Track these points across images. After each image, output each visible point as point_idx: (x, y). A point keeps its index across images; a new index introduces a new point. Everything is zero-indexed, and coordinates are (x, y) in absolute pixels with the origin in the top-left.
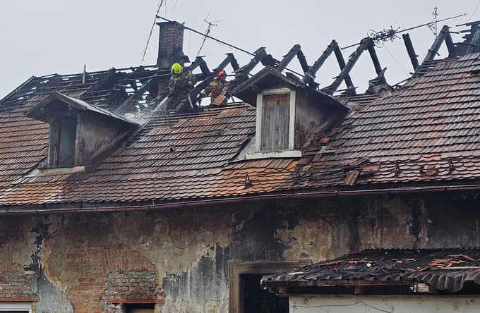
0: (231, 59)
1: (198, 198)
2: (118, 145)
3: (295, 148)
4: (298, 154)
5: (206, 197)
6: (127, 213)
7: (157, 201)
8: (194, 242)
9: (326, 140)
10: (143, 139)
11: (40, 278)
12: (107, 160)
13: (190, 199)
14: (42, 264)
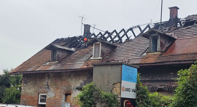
0: (100, 33)
1: (77, 69)
2: (67, 56)
3: (101, 57)
4: (101, 58)
5: (79, 69)
6: (66, 72)
7: (69, 69)
8: (79, 79)
9: (108, 54)
10: (73, 54)
11: (48, 87)
12: (63, 60)
13: (75, 69)
14: (49, 84)
